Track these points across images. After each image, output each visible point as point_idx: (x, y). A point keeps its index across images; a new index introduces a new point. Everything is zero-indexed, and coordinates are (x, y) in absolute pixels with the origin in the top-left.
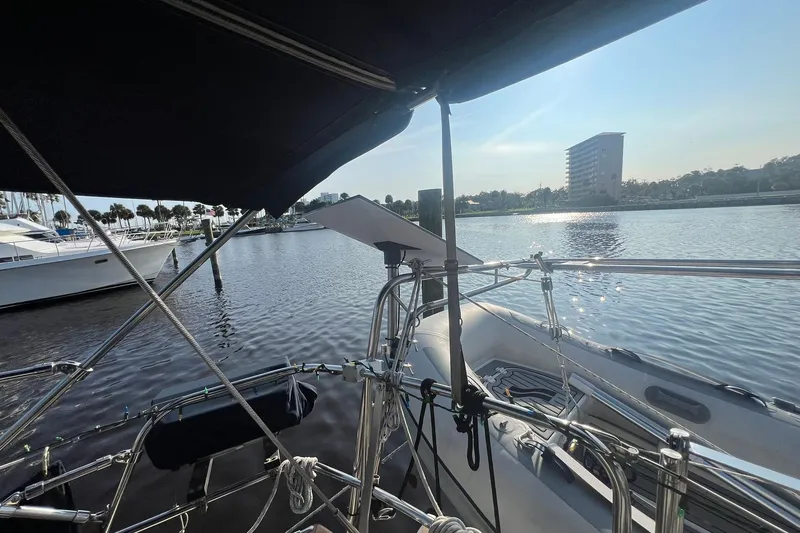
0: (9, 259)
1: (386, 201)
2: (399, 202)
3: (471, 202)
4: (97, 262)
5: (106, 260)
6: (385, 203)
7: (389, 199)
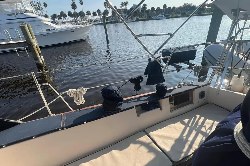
0: (49, 30)
1: (163, 8)
2: (169, 8)
3: (207, 7)
4: (71, 32)
5: (73, 31)
6: (162, 9)
7: (165, 6)
